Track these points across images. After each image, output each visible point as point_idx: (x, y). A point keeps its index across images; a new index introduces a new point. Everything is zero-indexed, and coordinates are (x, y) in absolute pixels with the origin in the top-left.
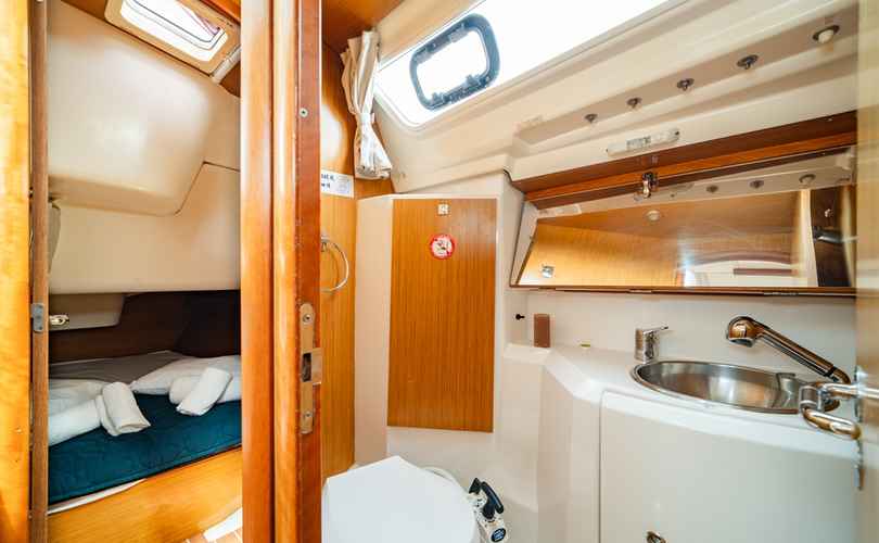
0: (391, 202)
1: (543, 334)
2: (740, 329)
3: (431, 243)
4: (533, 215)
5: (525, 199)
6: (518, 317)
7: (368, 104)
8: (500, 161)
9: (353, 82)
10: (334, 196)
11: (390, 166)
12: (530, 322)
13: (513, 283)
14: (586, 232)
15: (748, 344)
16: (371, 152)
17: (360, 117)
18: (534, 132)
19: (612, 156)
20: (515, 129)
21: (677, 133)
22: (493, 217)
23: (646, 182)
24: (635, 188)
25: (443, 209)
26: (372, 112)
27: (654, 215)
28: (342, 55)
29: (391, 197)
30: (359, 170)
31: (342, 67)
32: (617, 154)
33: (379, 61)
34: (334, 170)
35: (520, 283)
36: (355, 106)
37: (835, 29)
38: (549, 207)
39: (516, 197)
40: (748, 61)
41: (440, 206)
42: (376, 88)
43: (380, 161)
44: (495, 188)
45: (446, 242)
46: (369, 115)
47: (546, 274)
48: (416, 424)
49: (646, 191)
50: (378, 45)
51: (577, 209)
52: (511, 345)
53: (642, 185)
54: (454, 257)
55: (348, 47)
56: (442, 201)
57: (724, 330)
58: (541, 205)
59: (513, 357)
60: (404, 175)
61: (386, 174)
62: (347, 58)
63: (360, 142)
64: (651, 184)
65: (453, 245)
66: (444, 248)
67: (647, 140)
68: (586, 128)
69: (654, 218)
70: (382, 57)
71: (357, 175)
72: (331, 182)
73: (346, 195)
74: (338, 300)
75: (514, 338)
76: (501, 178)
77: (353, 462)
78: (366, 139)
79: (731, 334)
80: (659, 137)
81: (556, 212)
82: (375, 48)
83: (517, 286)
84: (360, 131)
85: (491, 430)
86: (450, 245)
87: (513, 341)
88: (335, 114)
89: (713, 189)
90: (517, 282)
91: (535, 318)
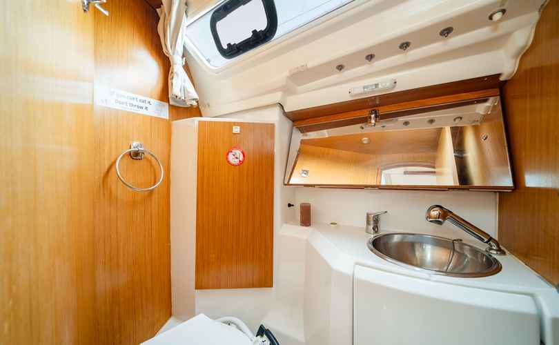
0: (196, 123)
1: (306, 217)
2: (435, 213)
3: (228, 154)
4: (298, 137)
5: (293, 126)
6: (290, 205)
7: (180, 49)
8: (277, 97)
9: (167, 31)
10: (152, 117)
11: (196, 96)
12: (297, 208)
13: (286, 183)
14: (326, 149)
15: (440, 223)
16: (181, 85)
17: (173, 58)
18: (301, 76)
19: (352, 96)
20: (287, 73)
21: (395, 82)
22: (272, 136)
23: (373, 116)
24: (365, 120)
25: (236, 130)
26: (183, 56)
27: (365, 140)
28: (158, 10)
29: (197, 119)
30: (173, 98)
31: (158, 19)
32: (355, 95)
33: (187, 16)
34: (151, 97)
35: (291, 183)
36: (168, 49)
37: (504, 11)
38: (308, 131)
39: (287, 124)
40: (447, 32)
41: (234, 127)
42: (185, 37)
43: (188, 92)
44: (273, 117)
45: (238, 153)
46: (181, 59)
47: (304, 175)
48: (218, 286)
49: (373, 121)
50: (186, 4)
51: (325, 134)
52: (285, 225)
53: (370, 118)
54: (244, 163)
55: (162, 4)
56: (235, 124)
57: (424, 214)
58: (304, 130)
59: (286, 233)
60: (209, 106)
61: (194, 103)
62: (161, 13)
63: (172, 78)
64: (376, 117)
65: (244, 156)
66: (237, 158)
67: (377, 85)
68: (336, 76)
69: (365, 142)
70: (189, 14)
71: (172, 102)
72: (148, 105)
73: (162, 117)
74: (155, 196)
75: (287, 220)
76: (277, 110)
77: (170, 315)
78: (178, 75)
79: (429, 217)
80: (384, 84)
81: (313, 135)
82: (183, 5)
83: (288, 184)
84: (173, 69)
85: (271, 286)
86: (242, 155)
87: (286, 223)
88: (152, 54)
89: (406, 123)
90: (288, 182)
91: (301, 207)
